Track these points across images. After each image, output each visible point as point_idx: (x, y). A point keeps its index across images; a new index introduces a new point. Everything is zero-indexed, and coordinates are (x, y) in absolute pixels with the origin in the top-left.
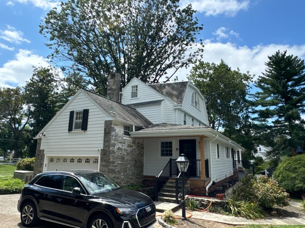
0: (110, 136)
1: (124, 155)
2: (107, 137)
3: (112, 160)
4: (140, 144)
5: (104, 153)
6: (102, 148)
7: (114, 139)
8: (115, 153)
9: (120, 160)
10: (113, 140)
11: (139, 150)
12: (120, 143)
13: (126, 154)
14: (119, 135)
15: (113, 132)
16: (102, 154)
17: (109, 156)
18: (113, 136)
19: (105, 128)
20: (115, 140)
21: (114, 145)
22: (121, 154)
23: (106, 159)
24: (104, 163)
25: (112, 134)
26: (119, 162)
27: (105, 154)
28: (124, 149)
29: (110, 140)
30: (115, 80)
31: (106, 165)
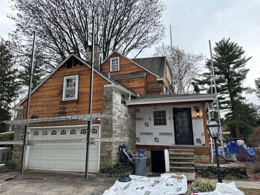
0: (112, 103)
1: (123, 124)
2: (108, 104)
3: (114, 129)
4: (132, 114)
7: (115, 107)
8: (116, 122)
9: (120, 129)
10: (114, 108)
11: (132, 120)
12: (119, 111)
13: (124, 124)
14: (118, 103)
15: (114, 100)
16: (103, 123)
17: (112, 125)
18: (114, 104)
19: (106, 95)
20: (116, 108)
21: (115, 114)
22: (120, 123)
23: (108, 129)
25: (113, 102)
26: (120, 132)
27: (107, 123)
28: (122, 118)
29: (112, 108)
31: (108, 135)
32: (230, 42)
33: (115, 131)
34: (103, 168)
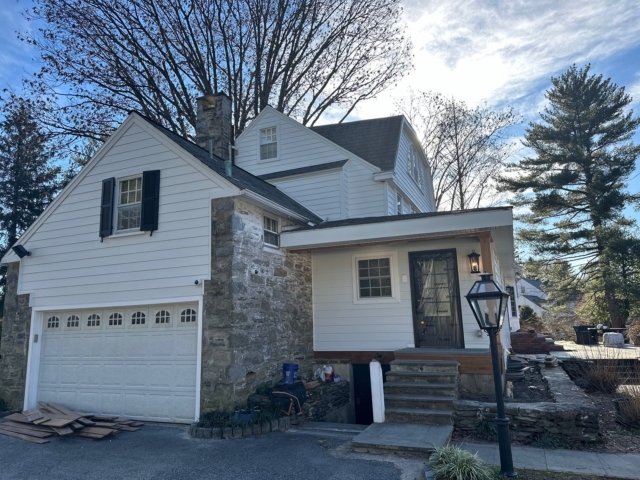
0: (231, 240)
1: (268, 296)
2: (220, 243)
3: (238, 310)
4: (302, 269)
5: (214, 292)
6: (209, 278)
7: (240, 251)
8: (245, 290)
9: (260, 309)
10: (238, 253)
11: (302, 284)
12: (257, 262)
13: (271, 294)
14: (253, 241)
15: (239, 232)
16: (209, 293)
17: (230, 297)
18: (238, 242)
19: (215, 219)
20: (243, 253)
21: (242, 269)
22: (260, 293)
23: (221, 308)
24: (215, 320)
25: (236, 237)
26: (258, 317)
27: (218, 294)
28: (268, 279)
29: (232, 253)
30: (215, 114)
31: (222, 325)
32: (590, 74)
33: (242, 314)
34: (208, 410)
